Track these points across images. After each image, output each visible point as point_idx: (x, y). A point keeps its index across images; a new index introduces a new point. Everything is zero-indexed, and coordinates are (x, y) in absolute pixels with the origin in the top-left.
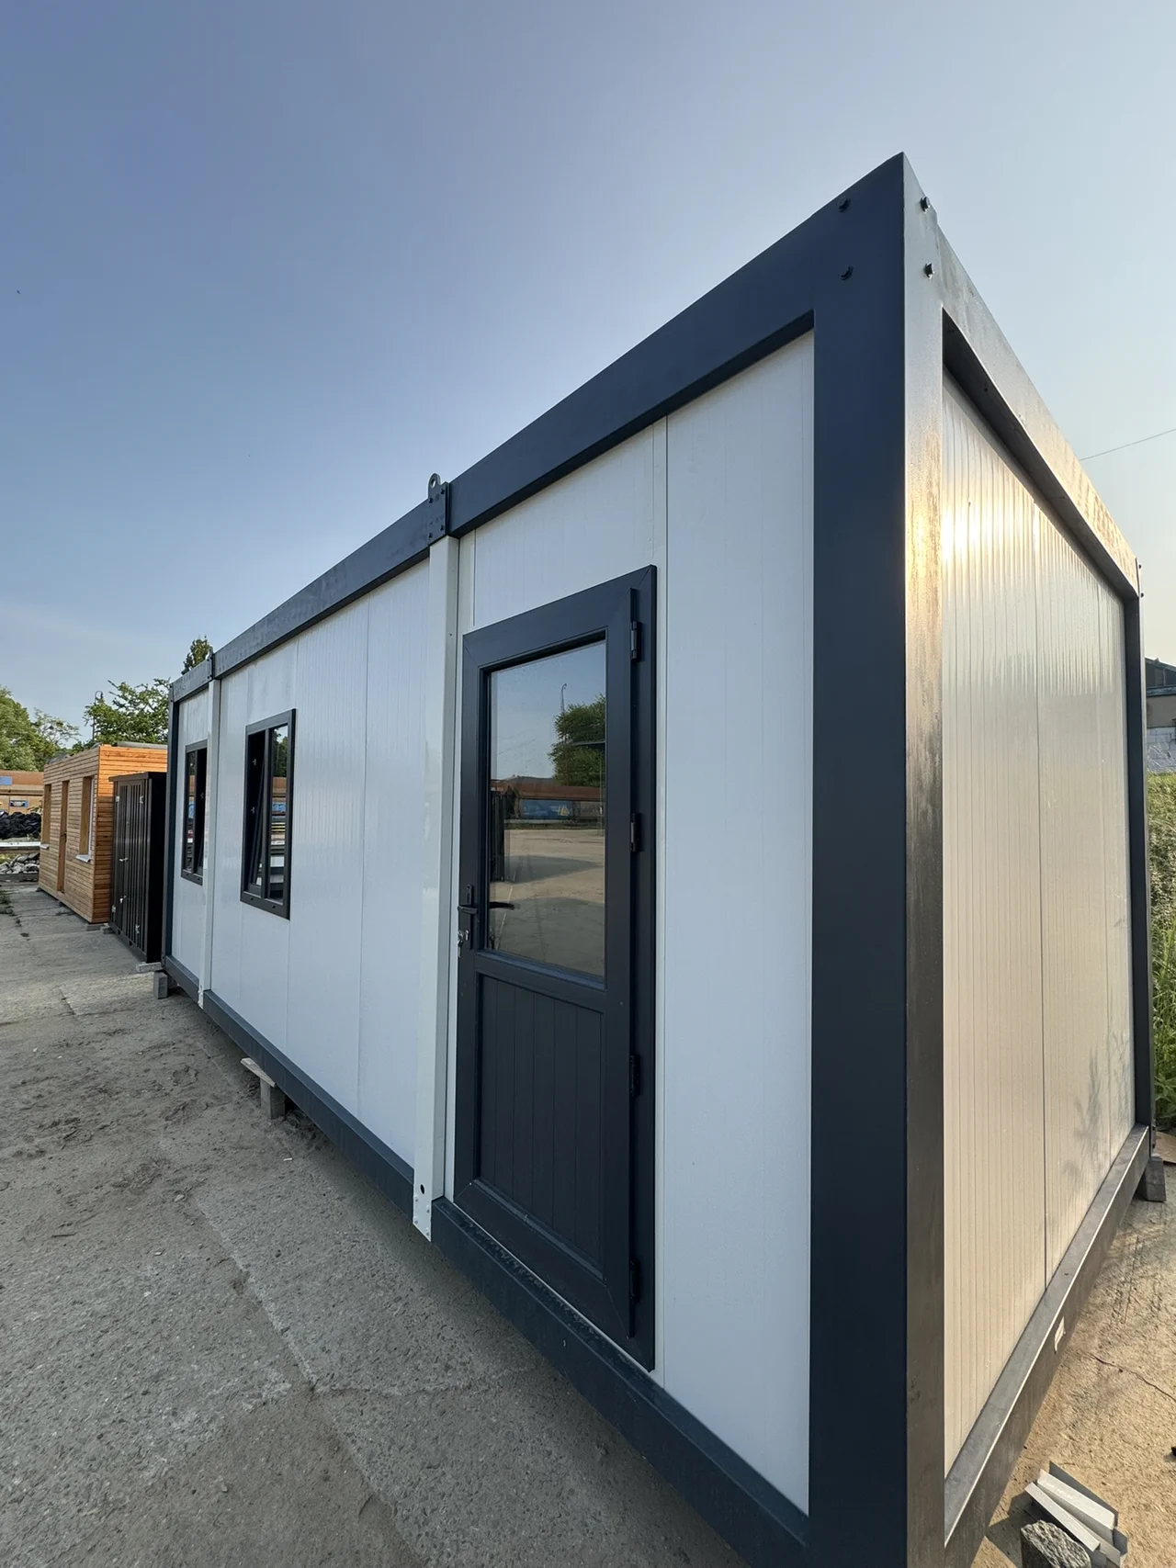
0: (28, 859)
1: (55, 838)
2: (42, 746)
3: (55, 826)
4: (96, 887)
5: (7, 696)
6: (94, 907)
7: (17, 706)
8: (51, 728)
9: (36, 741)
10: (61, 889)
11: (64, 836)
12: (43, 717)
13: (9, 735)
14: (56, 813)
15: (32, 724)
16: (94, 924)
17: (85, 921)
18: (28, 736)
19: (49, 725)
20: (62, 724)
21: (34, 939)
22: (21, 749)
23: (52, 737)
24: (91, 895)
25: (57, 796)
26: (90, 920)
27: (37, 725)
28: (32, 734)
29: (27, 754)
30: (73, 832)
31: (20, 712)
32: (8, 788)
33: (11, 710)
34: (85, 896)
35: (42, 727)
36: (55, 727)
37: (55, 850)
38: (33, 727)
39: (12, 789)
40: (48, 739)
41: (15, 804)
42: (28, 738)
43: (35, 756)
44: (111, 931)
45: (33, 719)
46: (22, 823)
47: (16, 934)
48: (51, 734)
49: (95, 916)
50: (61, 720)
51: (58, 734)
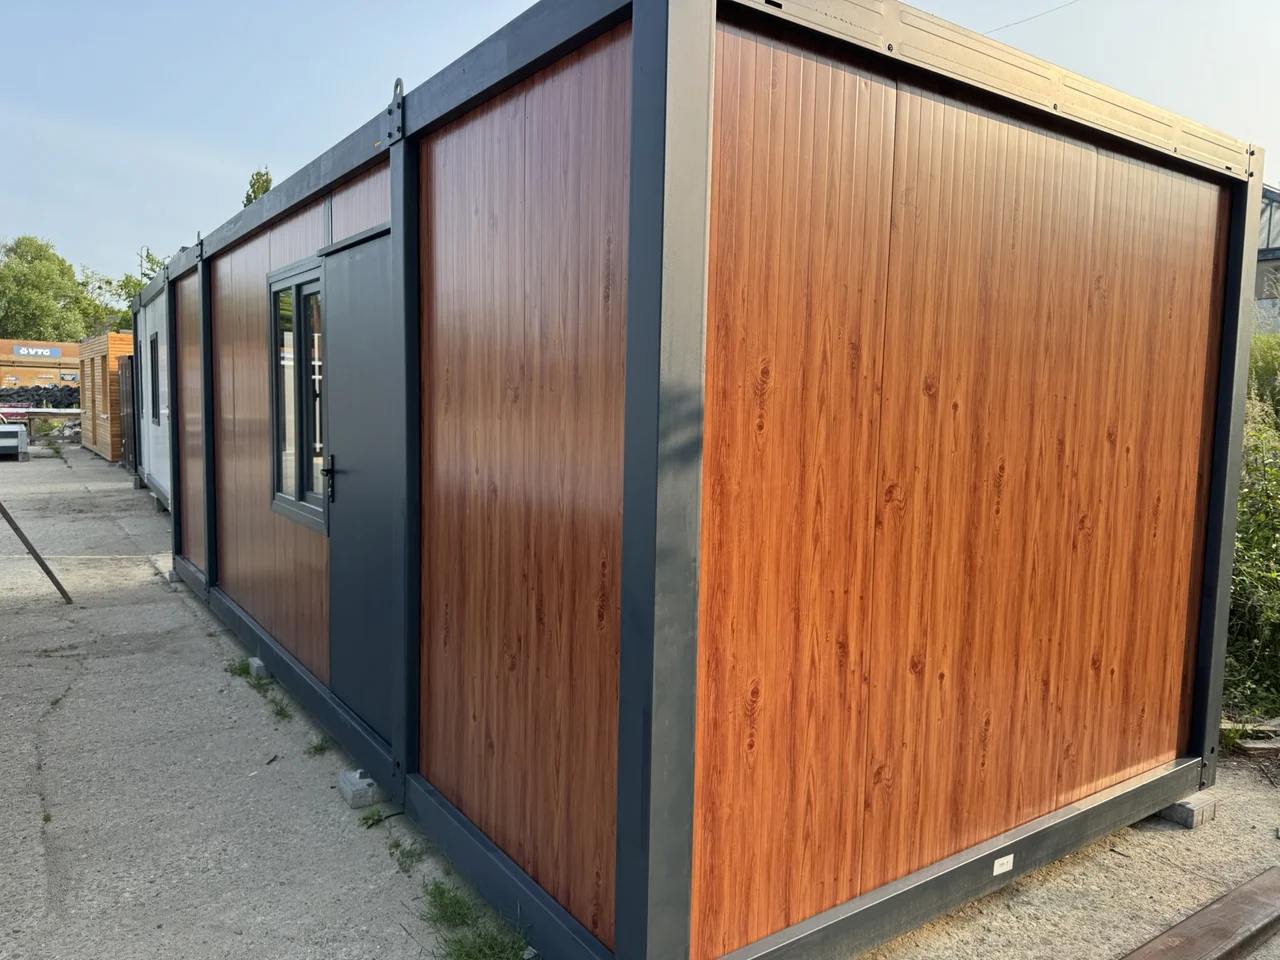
0: (75, 425)
1: (89, 404)
2: (91, 311)
3: (88, 394)
4: (113, 436)
5: (51, 251)
6: (113, 451)
7: (62, 262)
8: (100, 288)
9: (84, 304)
10: (95, 443)
11: (94, 401)
12: (90, 274)
13: (56, 298)
14: (88, 384)
15: (79, 284)
16: (113, 462)
17: (107, 460)
18: (77, 299)
19: (98, 285)
20: (111, 283)
21: (74, 469)
22: (69, 314)
23: (102, 298)
24: (109, 442)
25: (88, 370)
26: (110, 459)
27: (84, 285)
28: (80, 296)
29: (76, 320)
30: (99, 397)
31: (65, 271)
32: (57, 361)
33: (55, 268)
34: (106, 444)
35: (90, 287)
36: (104, 286)
37: (89, 414)
38: (80, 288)
39: (62, 362)
40: (97, 302)
41: (66, 377)
42: (77, 301)
43: (85, 322)
44: (123, 466)
45: (79, 278)
46: (70, 396)
47: (65, 466)
48: (100, 295)
49: (113, 456)
50: (110, 278)
51: (108, 294)
